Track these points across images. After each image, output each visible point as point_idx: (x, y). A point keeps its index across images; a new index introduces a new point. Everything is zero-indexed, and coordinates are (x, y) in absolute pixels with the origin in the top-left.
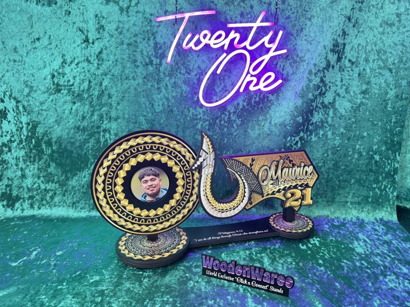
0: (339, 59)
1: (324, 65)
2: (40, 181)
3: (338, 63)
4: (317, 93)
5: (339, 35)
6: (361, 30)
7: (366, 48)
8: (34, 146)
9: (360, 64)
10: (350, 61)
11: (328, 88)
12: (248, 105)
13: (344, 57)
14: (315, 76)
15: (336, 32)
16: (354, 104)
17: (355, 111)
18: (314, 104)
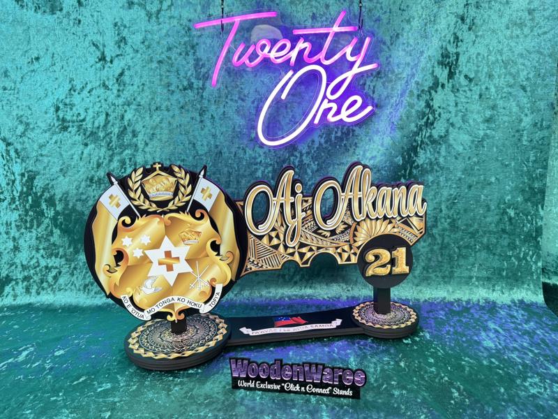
0: (451, 75)
1: (429, 83)
2: (39, 256)
3: (450, 81)
4: (423, 122)
5: (450, 41)
6: (480, 33)
7: (488, 59)
8: (31, 206)
9: (480, 81)
10: (466, 77)
11: (437, 116)
12: (326, 142)
13: (457, 71)
14: (418, 99)
15: (445, 37)
16: (476, 137)
17: (477, 147)
18: (419, 139)
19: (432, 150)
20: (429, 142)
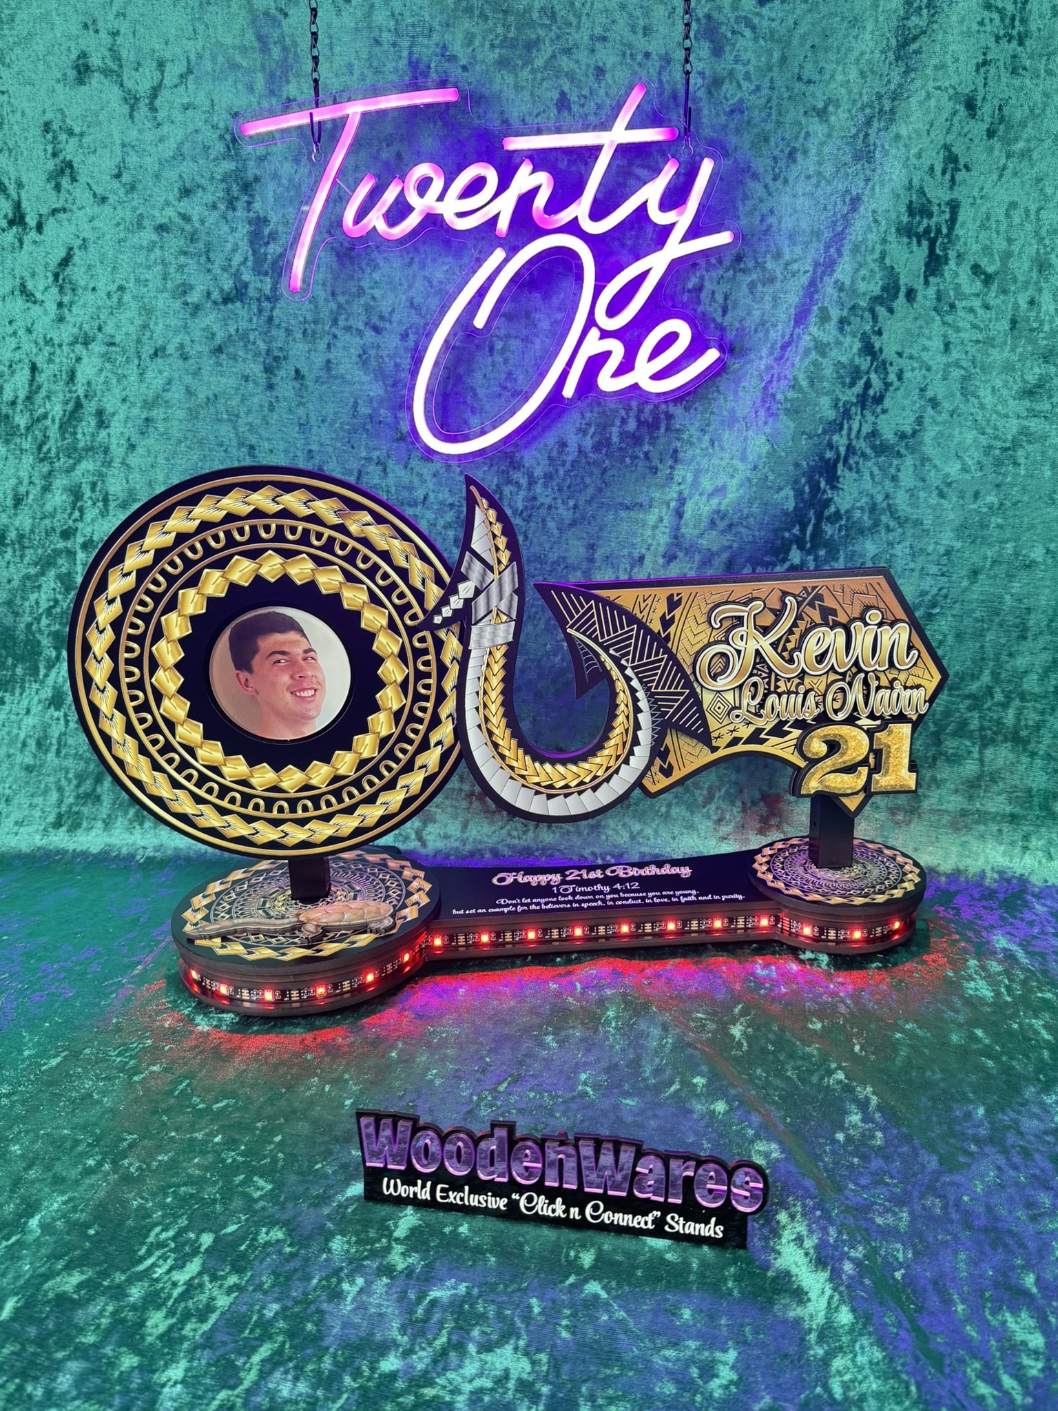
0: (934, 264)
1: (874, 287)
3: (932, 279)
4: (850, 395)
5: (932, 169)
6: (1021, 145)
7: (1038, 219)
9: (1015, 280)
10: (976, 269)
11: (892, 377)
13: (952, 254)
14: (841, 330)
15: (919, 156)
16: (996, 438)
17: (998, 463)
18: (840, 440)
19: (876, 471)
20: (869, 451)
